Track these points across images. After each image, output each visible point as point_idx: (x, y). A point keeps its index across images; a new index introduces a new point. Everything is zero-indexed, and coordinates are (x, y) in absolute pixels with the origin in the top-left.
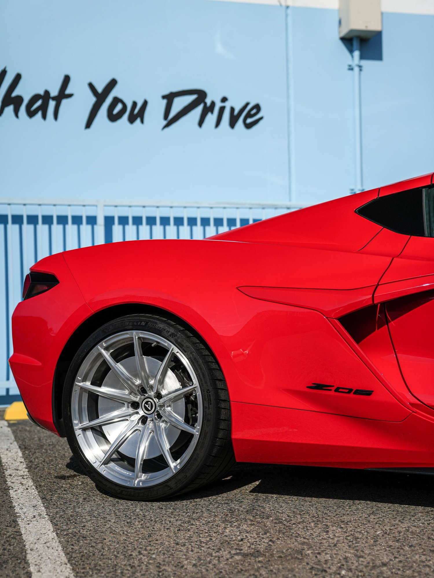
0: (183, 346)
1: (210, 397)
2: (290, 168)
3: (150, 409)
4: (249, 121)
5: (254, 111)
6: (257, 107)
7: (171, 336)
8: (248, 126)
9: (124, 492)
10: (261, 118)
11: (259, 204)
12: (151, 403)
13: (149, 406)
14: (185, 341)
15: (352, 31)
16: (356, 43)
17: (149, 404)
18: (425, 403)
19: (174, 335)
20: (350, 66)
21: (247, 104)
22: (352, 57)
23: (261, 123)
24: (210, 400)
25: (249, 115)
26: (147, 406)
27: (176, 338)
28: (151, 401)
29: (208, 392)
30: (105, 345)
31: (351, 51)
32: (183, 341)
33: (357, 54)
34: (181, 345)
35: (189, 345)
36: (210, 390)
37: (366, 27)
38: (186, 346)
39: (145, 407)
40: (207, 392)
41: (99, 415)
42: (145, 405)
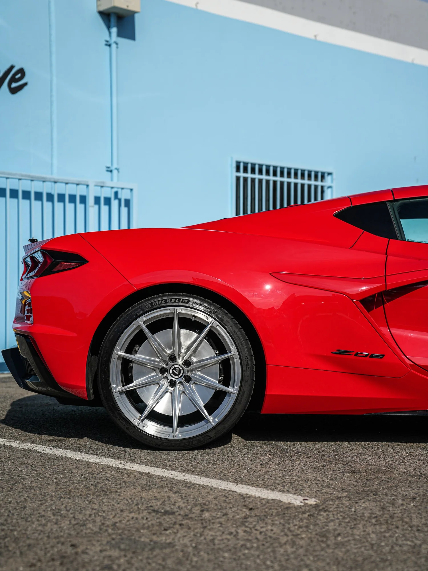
0: (223, 320)
1: (248, 362)
2: (52, 139)
3: (178, 374)
4: (14, 85)
5: (19, 76)
6: (22, 71)
7: (212, 312)
8: (14, 91)
9: (165, 443)
10: (25, 84)
11: (29, 176)
12: (179, 369)
13: (177, 372)
14: (225, 317)
15: (115, 7)
16: (113, 20)
17: (177, 370)
18: (418, 364)
19: (215, 311)
20: (107, 41)
21: (12, 67)
22: (110, 33)
23: (26, 88)
24: (248, 365)
25: (13, 80)
26: (175, 371)
27: (217, 314)
28: (180, 367)
29: (247, 358)
30: (145, 319)
31: (109, 27)
32: (223, 316)
33: (114, 30)
34: (222, 319)
35: (229, 320)
36: (248, 357)
37: (128, 6)
38: (226, 321)
39: (173, 372)
40: (245, 358)
41: (134, 379)
42: (173, 370)
